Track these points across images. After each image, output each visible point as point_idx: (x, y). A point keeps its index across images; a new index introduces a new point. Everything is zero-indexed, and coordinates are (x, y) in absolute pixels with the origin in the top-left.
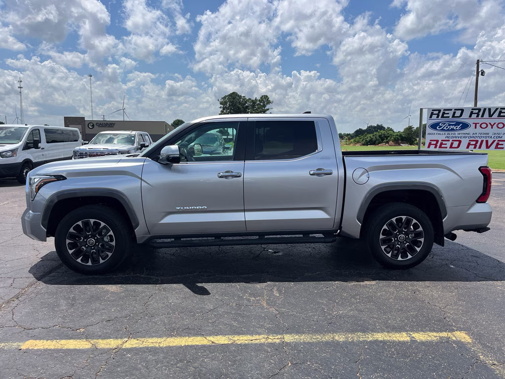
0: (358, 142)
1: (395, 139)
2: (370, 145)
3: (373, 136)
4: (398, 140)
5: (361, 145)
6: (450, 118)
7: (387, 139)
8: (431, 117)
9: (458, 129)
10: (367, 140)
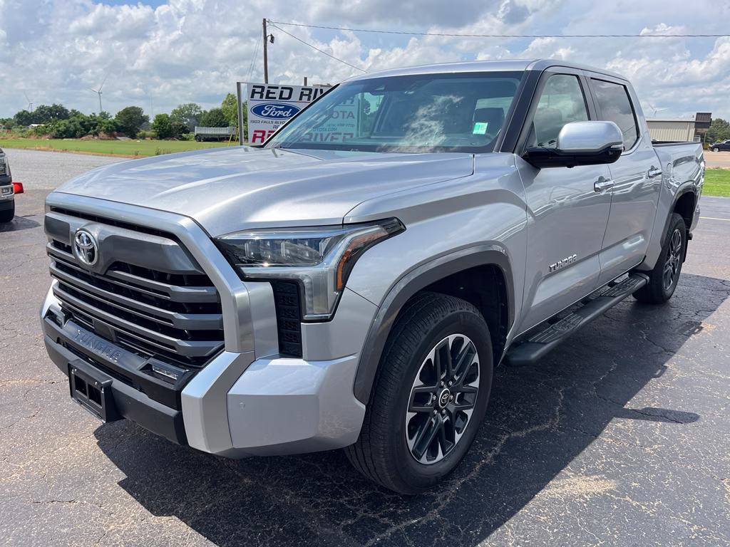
0: (44, 133)
1: (107, 128)
2: (66, 137)
3: (70, 122)
4: (113, 130)
5: (50, 139)
6: (277, 99)
7: (94, 128)
8: (252, 96)
9: (287, 115)
10: (60, 129)
